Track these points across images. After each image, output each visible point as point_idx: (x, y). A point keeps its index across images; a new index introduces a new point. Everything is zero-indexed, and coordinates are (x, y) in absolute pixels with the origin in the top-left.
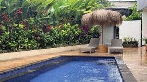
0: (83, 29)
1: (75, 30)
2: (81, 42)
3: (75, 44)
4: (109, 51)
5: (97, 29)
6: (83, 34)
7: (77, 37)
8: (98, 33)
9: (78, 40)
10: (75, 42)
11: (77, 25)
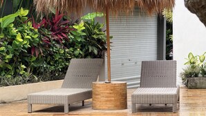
0: (46, 27)
1: (14, 31)
2: (39, 74)
3: (17, 79)
4: (129, 103)
5: (97, 26)
6: (47, 45)
7: (22, 57)
8: (99, 41)
9: (27, 64)
10: (16, 74)
11: (24, 12)
